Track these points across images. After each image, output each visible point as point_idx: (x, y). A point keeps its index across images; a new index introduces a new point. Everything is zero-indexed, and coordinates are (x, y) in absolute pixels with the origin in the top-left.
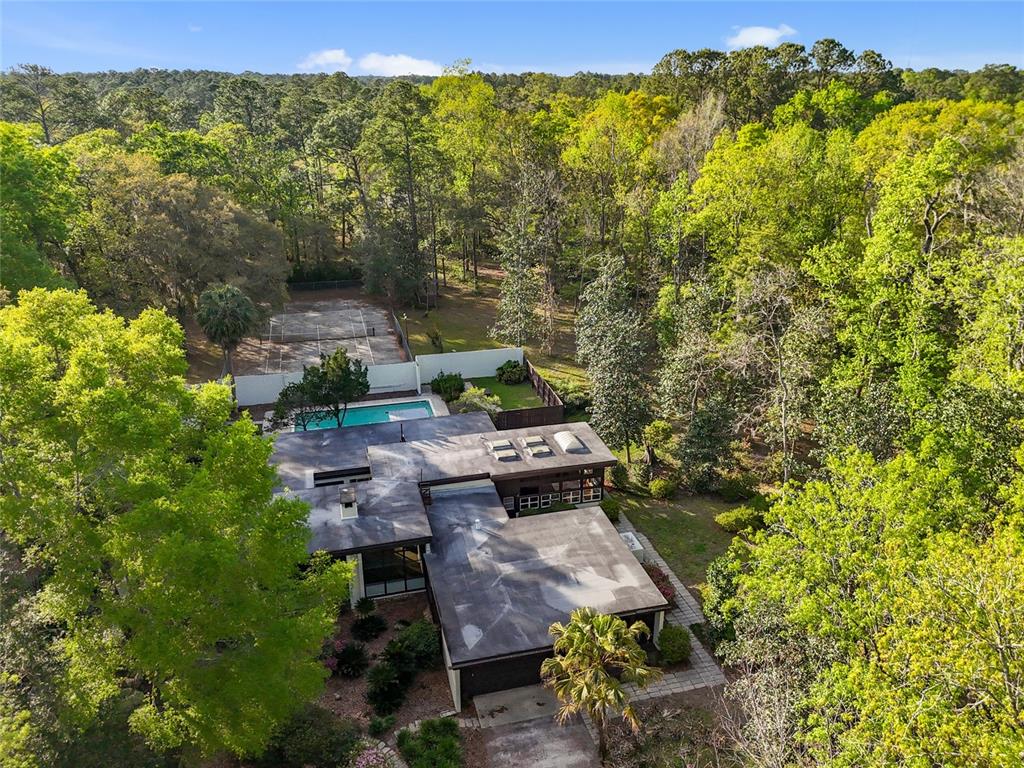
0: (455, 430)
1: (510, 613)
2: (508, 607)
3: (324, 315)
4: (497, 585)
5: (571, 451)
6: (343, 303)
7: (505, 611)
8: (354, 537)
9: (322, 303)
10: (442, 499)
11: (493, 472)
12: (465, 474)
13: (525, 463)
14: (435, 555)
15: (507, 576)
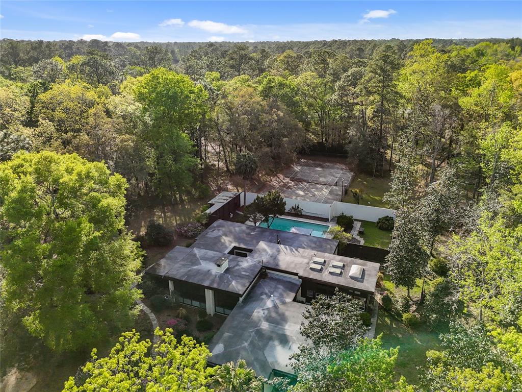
0: (313, 245)
1: (244, 348)
2: (246, 344)
3: (324, 170)
4: (252, 332)
5: (352, 278)
6: (338, 165)
7: (243, 345)
8: (213, 281)
9: (328, 164)
10: (272, 279)
11: (301, 274)
12: (287, 270)
13: (321, 276)
14: (242, 304)
15: (261, 329)
